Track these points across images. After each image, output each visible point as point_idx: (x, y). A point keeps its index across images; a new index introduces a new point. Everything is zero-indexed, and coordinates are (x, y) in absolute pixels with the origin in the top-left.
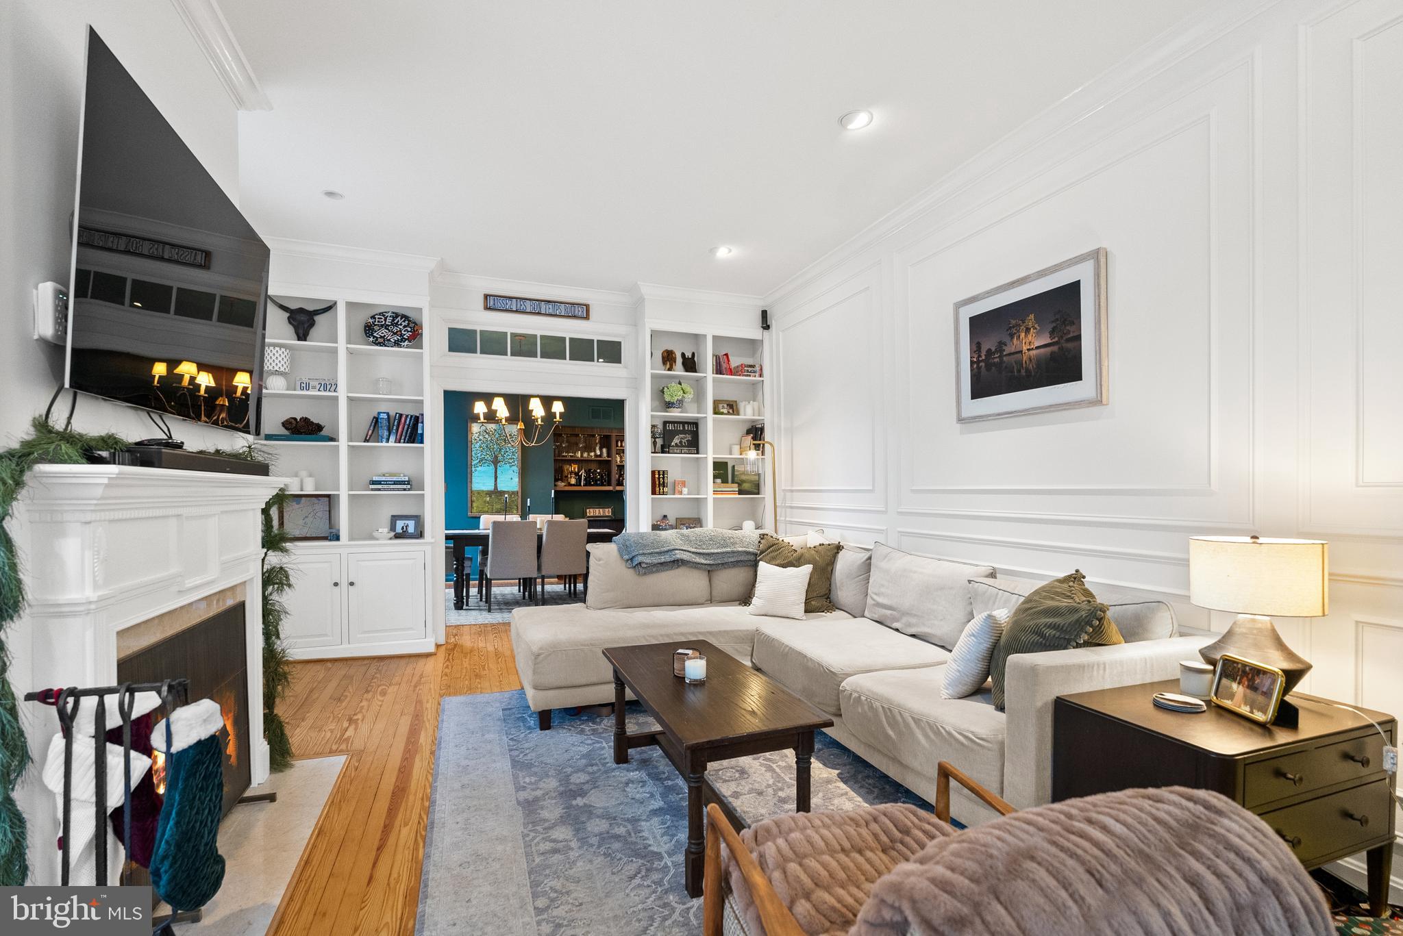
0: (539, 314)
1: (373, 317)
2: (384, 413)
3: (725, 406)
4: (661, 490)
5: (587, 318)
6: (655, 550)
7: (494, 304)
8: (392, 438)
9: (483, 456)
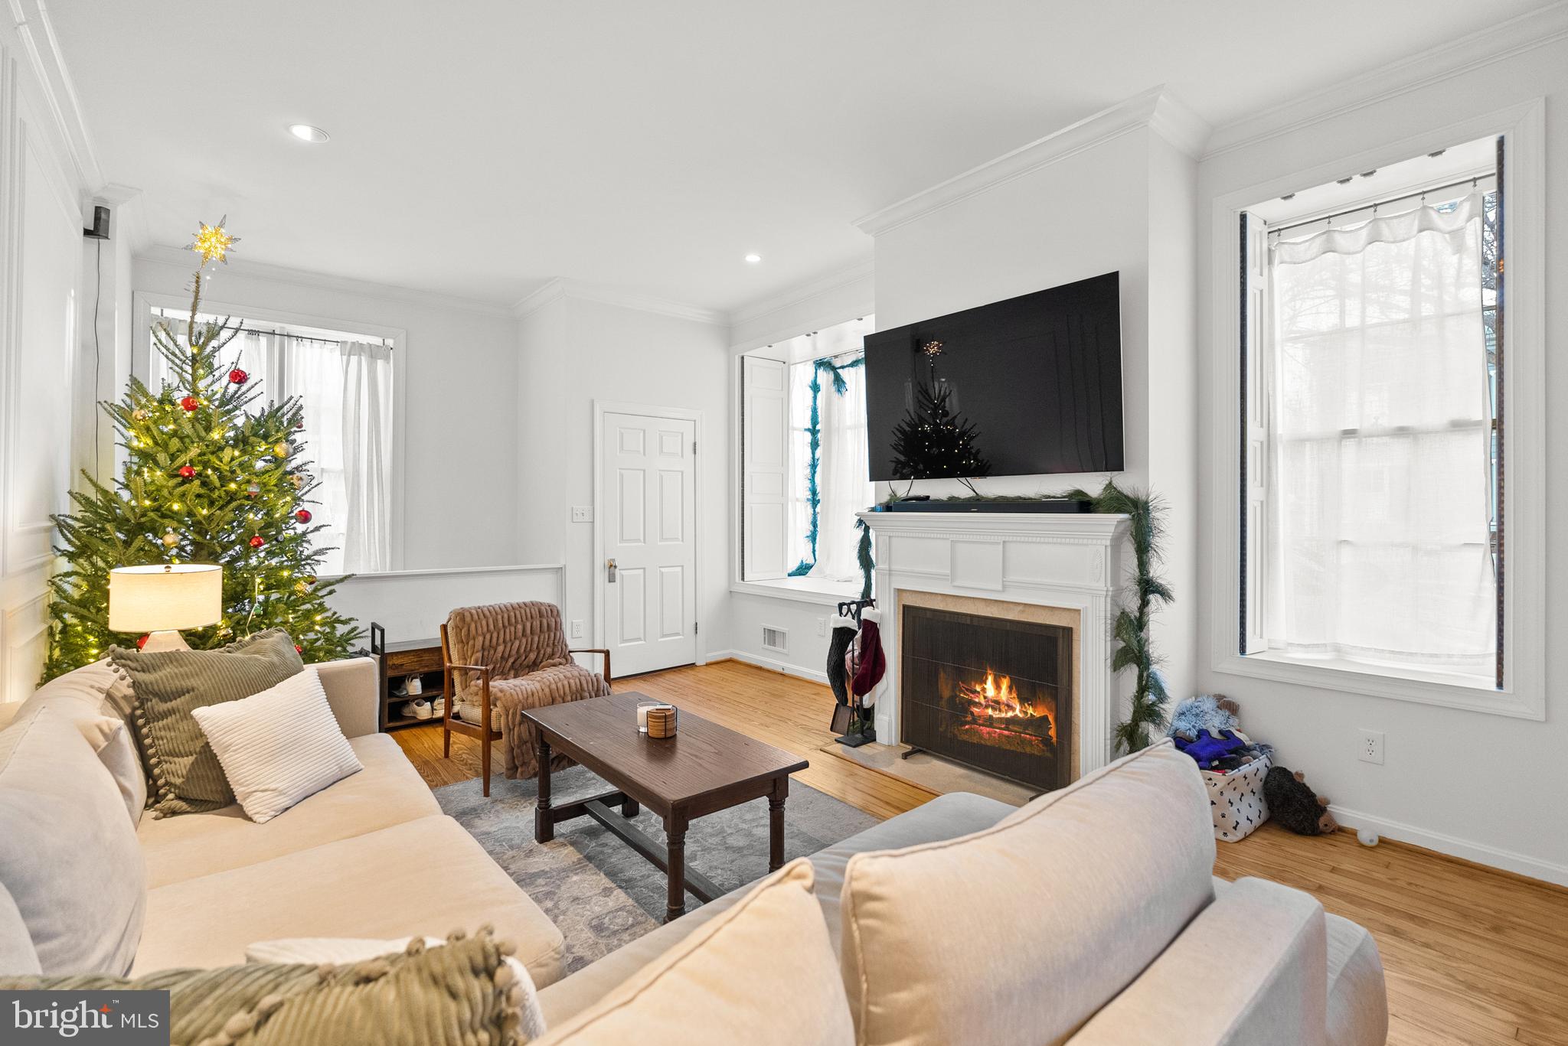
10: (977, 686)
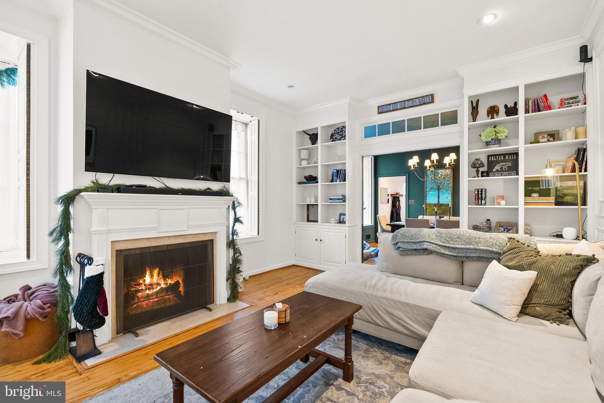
0: (405, 108)
1: (335, 130)
2: (335, 170)
3: (546, 136)
4: (480, 202)
5: (432, 102)
6: (411, 241)
7: (382, 110)
8: (338, 180)
9: (432, 186)
10: (141, 280)
